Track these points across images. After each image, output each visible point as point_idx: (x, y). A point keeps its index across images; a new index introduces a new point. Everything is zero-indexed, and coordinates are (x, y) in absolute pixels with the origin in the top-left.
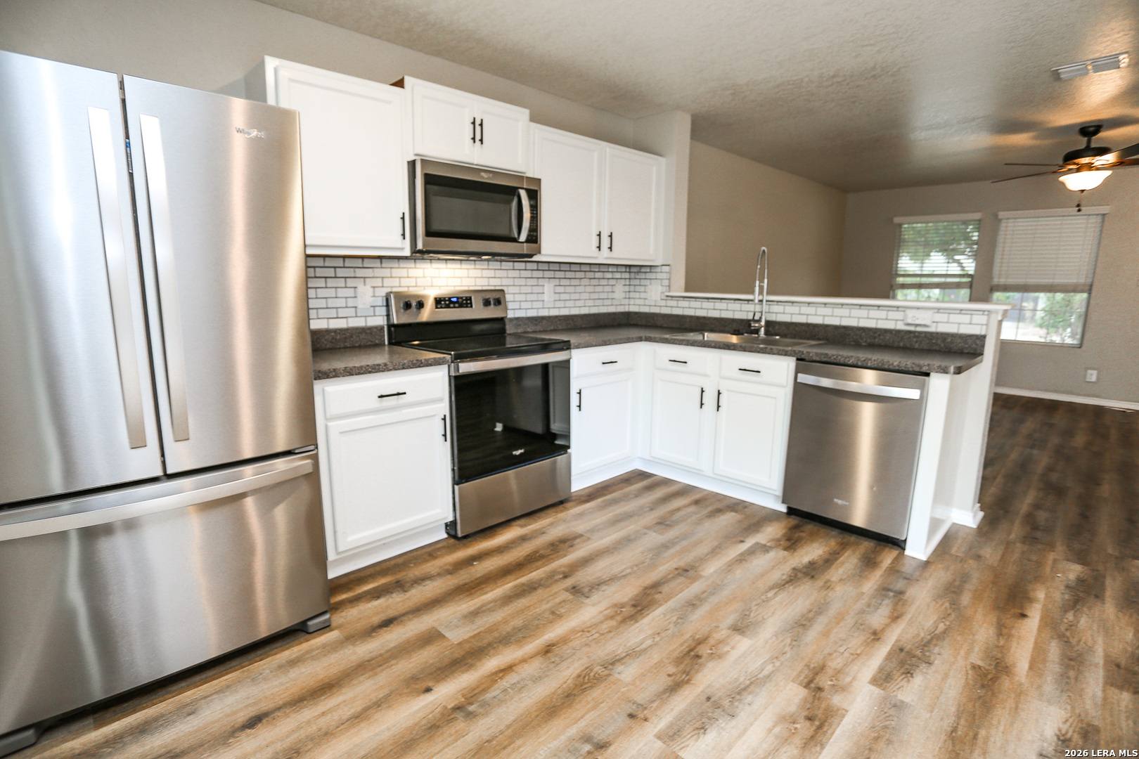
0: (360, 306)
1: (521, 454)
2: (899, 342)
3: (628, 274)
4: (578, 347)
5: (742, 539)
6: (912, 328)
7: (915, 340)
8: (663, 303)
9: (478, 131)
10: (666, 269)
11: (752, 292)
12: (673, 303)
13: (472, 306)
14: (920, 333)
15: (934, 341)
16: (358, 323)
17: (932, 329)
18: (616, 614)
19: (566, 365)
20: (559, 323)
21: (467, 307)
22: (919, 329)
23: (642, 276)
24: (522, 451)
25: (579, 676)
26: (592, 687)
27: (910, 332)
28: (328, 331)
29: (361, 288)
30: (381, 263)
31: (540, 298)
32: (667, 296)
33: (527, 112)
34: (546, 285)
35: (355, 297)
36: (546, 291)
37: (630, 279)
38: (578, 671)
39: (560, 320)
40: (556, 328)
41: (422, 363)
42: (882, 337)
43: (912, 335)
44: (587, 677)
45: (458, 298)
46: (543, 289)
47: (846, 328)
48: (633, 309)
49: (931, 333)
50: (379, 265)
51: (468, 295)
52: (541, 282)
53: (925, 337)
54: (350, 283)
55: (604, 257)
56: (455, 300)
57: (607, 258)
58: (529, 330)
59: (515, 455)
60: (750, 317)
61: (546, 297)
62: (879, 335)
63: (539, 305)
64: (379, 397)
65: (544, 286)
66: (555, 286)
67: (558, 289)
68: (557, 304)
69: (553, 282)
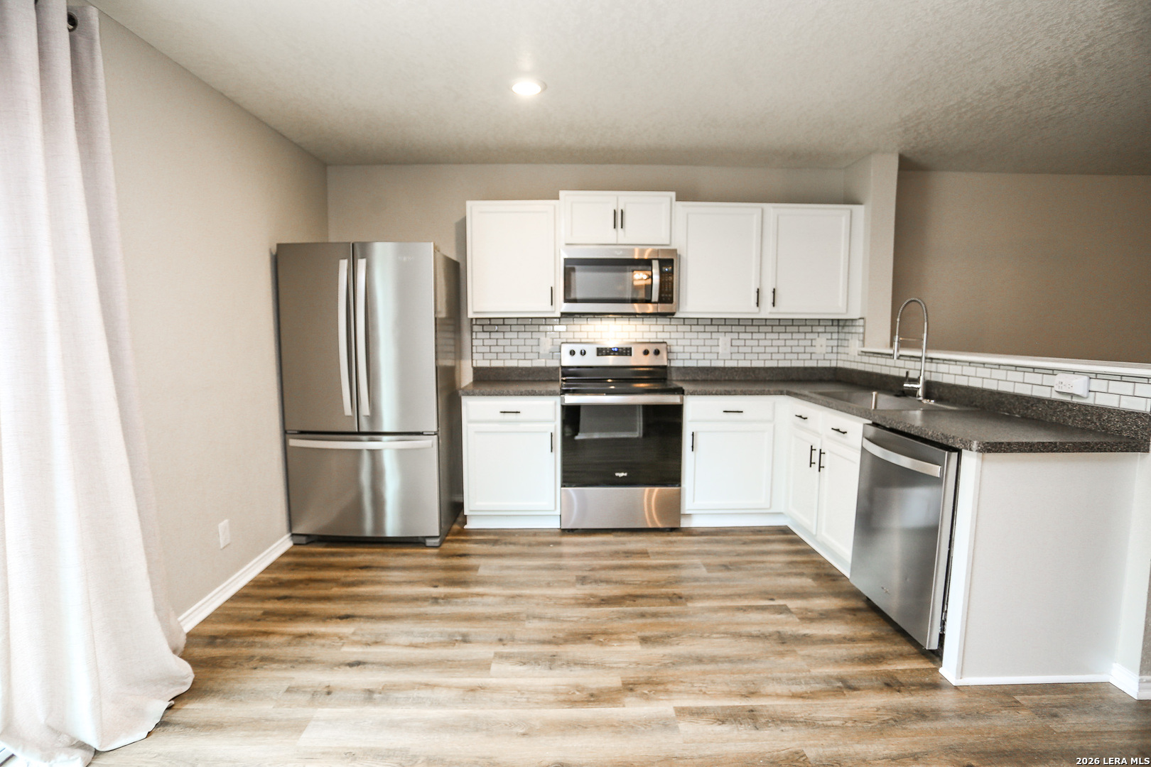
0: (541, 352)
1: (624, 477)
2: (1052, 416)
3: (835, 328)
4: (693, 393)
6: (1068, 399)
7: (1068, 414)
8: (858, 359)
9: (619, 219)
10: (861, 322)
11: (919, 347)
12: (865, 359)
13: (631, 355)
14: (1074, 405)
15: (1088, 417)
16: (540, 363)
17: (1089, 401)
20: (735, 374)
21: (626, 355)
22: (1075, 400)
24: (626, 474)
27: (1063, 403)
28: (517, 368)
29: (543, 338)
31: (714, 349)
32: (862, 352)
33: (673, 194)
34: (721, 338)
35: (539, 345)
36: (720, 344)
37: (838, 333)
39: (737, 371)
40: (731, 378)
42: (1034, 408)
43: (1065, 407)
45: (618, 348)
46: (718, 343)
47: (1000, 394)
48: (841, 364)
49: (1085, 406)
51: (628, 346)
52: (715, 335)
53: (1079, 411)
54: (535, 336)
55: (767, 311)
56: (616, 350)
57: (771, 313)
58: (698, 378)
59: (618, 477)
61: (720, 350)
62: (1032, 405)
63: (715, 356)
64: (501, 412)
65: (718, 339)
66: (732, 339)
67: (735, 343)
68: (734, 356)
69: (729, 336)
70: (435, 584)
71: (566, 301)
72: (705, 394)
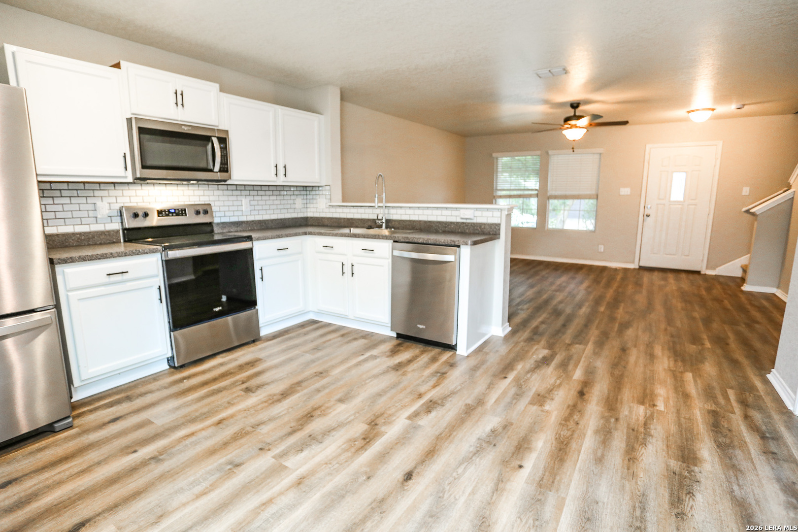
0: (99, 216)
1: (220, 310)
2: (459, 229)
3: (305, 192)
4: (258, 239)
5: (362, 353)
6: (464, 221)
7: (466, 227)
8: (327, 210)
9: (179, 98)
10: (328, 188)
12: (333, 210)
13: (186, 215)
14: (469, 223)
15: (476, 228)
16: (99, 227)
17: (474, 221)
18: (270, 399)
19: (250, 251)
20: (254, 225)
21: (182, 215)
22: (468, 221)
23: (314, 193)
24: (221, 308)
25: (235, 433)
26: (241, 438)
27: (463, 223)
28: (74, 234)
29: (99, 203)
30: (115, 186)
31: (240, 208)
32: (330, 206)
33: (217, 86)
34: (243, 200)
35: (95, 210)
36: (243, 204)
37: (306, 195)
38: (236, 431)
39: (255, 223)
41: (140, 252)
42: (449, 227)
43: (465, 225)
44: (240, 433)
45: (175, 210)
46: (242, 203)
47: (430, 222)
48: (310, 215)
49: (474, 223)
50: (113, 188)
51: (183, 208)
52: (239, 198)
53: (471, 225)
54: (90, 200)
55: (281, 181)
56: (173, 211)
57: (283, 182)
58: (232, 230)
59: (215, 311)
60: (376, 218)
61: (244, 208)
62: (448, 226)
63: (240, 213)
64: (107, 275)
65: (242, 201)
66: (250, 201)
67: (253, 203)
68: (253, 213)
69: (249, 198)
70: (133, 449)
71: (144, 167)
72: (266, 239)
